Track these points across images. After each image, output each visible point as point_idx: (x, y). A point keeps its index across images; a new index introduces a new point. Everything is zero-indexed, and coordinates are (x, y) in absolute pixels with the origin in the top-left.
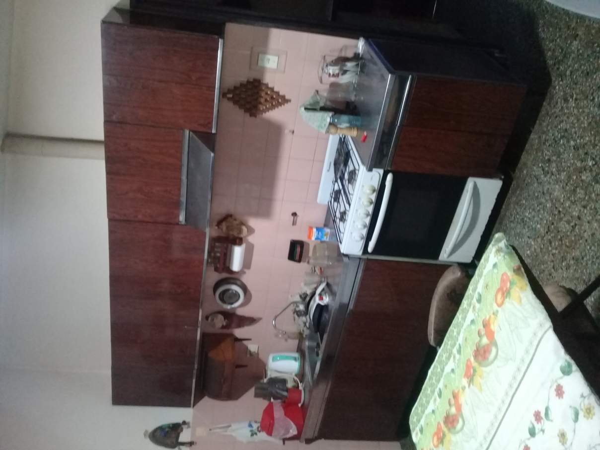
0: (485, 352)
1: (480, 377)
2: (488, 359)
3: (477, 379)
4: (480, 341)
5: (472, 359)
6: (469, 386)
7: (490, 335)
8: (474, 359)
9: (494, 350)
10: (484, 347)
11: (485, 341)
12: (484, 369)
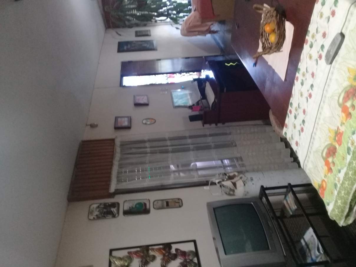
0: (329, 153)
1: (331, 137)
2: (327, 149)
3: (332, 135)
4: (333, 159)
5: (337, 146)
6: (338, 128)
7: (327, 163)
8: (336, 147)
9: (324, 155)
10: (330, 156)
11: (330, 160)
12: (329, 142)
